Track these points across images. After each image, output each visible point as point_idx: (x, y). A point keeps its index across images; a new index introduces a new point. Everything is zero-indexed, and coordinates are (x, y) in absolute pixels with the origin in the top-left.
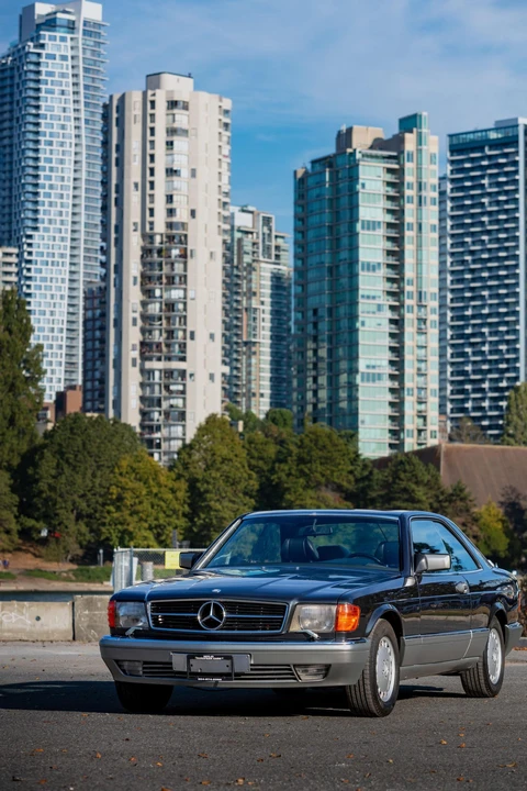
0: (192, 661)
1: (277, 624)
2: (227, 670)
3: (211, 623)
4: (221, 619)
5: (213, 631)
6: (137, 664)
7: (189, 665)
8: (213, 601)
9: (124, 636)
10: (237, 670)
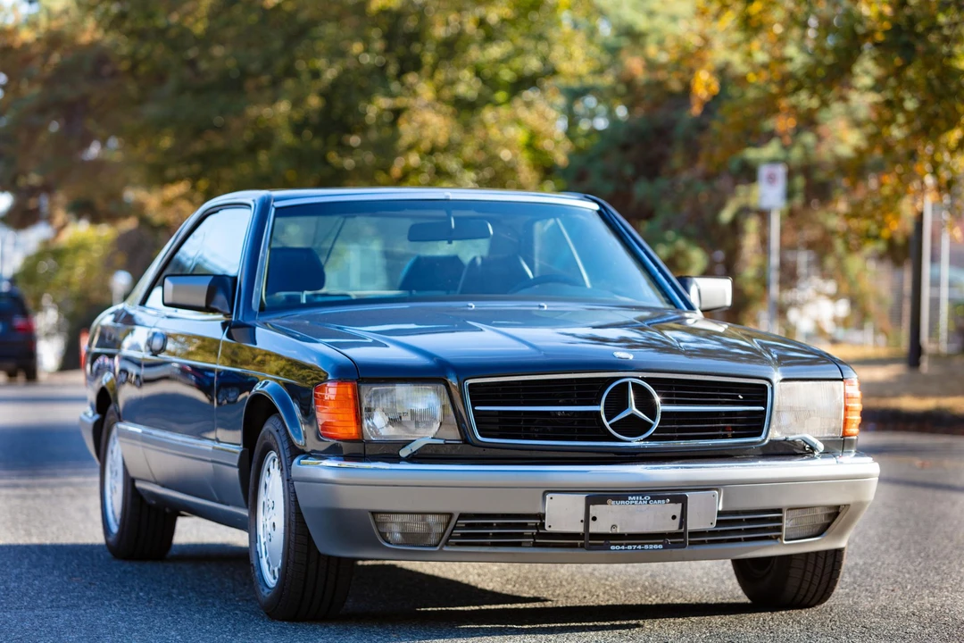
0: (595, 510)
1: (756, 424)
2: (673, 527)
3: (633, 427)
4: (653, 416)
5: (635, 443)
6: (431, 519)
7: (588, 519)
8: (631, 378)
9: (396, 459)
10: (692, 525)
